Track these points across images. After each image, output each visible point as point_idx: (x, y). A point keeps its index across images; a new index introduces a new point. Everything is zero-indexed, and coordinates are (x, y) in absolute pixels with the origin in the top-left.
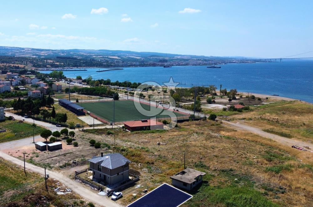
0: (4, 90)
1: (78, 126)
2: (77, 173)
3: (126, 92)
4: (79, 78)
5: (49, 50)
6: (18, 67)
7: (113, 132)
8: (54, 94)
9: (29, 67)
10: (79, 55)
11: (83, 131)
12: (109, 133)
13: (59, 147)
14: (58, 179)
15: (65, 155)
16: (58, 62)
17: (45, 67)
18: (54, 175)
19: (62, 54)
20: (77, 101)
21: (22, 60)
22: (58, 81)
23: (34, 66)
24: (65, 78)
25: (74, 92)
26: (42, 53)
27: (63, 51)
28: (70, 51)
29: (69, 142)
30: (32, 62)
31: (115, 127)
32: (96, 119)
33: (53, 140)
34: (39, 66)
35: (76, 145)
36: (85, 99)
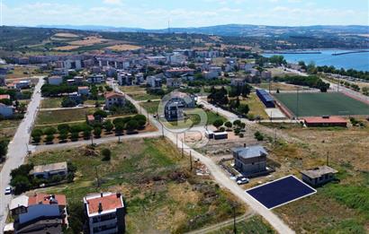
0: (212, 77)
1: (259, 119)
2: (224, 160)
3: (342, 83)
4: (302, 64)
5: (285, 28)
6: (243, 50)
7: (288, 126)
8: (260, 82)
9: (256, 50)
10: (320, 33)
11: (260, 123)
12: (281, 127)
13: (225, 137)
14: (205, 163)
15: (225, 144)
16: (290, 42)
17: (274, 48)
18: (204, 159)
19: (300, 32)
20: (278, 92)
21: (250, 40)
22: (276, 66)
23: (262, 48)
24: (285, 63)
25: (283, 81)
26: (278, 32)
27: (302, 29)
28: (312, 27)
29: (237, 132)
30: (260, 43)
31: (294, 121)
32: (283, 112)
33: (222, 130)
34: (267, 48)
35: (242, 136)
36: (288, 89)
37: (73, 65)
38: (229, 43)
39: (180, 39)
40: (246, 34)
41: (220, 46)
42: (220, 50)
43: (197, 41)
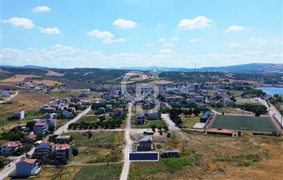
20: (223, 114)
37: (120, 93)
38: (238, 79)
39: (201, 76)
40: (264, 71)
41: (228, 81)
42: (226, 84)
43: (214, 77)
